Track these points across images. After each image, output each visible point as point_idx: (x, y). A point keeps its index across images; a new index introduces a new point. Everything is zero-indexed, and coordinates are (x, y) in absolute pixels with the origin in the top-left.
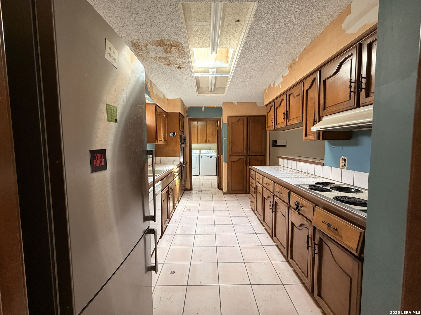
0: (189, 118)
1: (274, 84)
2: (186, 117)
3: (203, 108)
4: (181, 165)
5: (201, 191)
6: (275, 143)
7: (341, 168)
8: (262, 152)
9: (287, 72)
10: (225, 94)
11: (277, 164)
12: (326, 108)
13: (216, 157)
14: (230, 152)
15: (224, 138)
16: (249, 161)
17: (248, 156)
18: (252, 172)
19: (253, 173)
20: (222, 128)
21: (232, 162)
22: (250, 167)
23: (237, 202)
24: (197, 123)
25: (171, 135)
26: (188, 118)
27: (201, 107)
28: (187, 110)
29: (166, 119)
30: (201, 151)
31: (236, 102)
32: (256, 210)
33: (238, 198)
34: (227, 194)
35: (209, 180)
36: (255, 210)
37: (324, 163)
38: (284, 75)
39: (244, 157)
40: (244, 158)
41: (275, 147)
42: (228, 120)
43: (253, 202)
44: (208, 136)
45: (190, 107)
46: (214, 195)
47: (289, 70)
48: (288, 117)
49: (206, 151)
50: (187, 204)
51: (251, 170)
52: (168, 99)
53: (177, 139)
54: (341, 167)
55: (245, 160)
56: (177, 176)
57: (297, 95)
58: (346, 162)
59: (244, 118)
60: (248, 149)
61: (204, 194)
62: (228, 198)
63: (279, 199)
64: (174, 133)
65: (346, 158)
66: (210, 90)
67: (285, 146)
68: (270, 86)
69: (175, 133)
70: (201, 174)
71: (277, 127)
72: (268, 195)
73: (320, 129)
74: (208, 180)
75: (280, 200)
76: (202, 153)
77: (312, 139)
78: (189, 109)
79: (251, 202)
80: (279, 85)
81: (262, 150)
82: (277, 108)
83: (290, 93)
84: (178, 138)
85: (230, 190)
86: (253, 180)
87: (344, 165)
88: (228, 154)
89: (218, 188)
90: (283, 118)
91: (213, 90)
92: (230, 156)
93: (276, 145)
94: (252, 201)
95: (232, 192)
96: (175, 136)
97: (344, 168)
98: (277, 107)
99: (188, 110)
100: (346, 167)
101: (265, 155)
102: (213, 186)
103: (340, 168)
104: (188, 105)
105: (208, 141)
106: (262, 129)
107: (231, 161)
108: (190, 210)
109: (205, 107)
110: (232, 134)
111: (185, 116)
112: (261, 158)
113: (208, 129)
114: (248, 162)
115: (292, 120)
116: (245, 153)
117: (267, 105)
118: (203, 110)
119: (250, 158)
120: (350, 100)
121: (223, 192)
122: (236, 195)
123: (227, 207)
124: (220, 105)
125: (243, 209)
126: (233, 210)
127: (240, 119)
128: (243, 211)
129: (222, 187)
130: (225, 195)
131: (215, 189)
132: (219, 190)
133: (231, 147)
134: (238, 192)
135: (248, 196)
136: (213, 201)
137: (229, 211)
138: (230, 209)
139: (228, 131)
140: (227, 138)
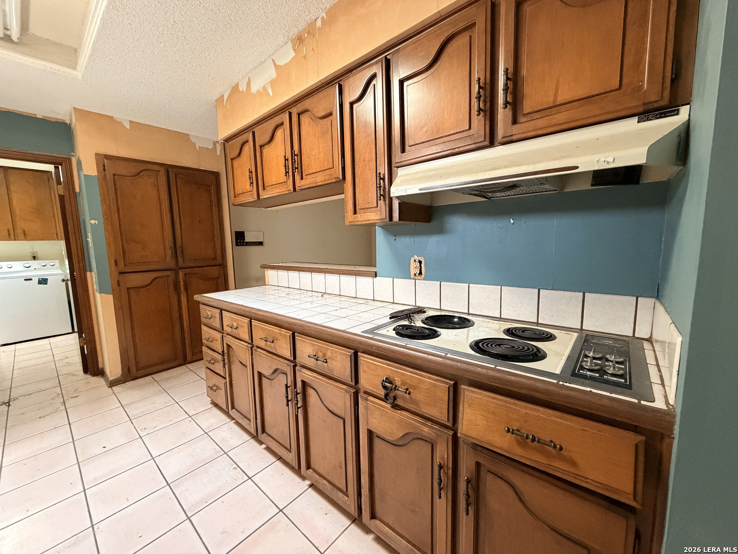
1: (249, 84)
5: (8, 403)
6: (240, 238)
7: (413, 279)
8: (215, 259)
9: (287, 55)
11: (261, 281)
12: (407, 148)
13: (63, 280)
14: (121, 263)
15: (93, 222)
16: (185, 281)
17: (180, 271)
18: (205, 311)
19: (209, 313)
20: (77, 190)
21: (132, 291)
22: (197, 297)
23: (163, 399)
31: (124, 116)
32: (233, 407)
33: (166, 385)
34: (124, 383)
35: (44, 353)
36: (228, 408)
37: (376, 272)
38: (281, 63)
39: (168, 273)
40: (169, 276)
41: (241, 245)
42: (102, 168)
43: (218, 388)
46: (70, 403)
47: (295, 50)
48: (299, 168)
49: (17, 265)
51: (202, 306)
54: (412, 276)
55: (171, 279)
57: (323, 114)
58: (422, 265)
59: (156, 168)
60: (176, 250)
61: (21, 412)
62: (128, 393)
63: (315, 375)
65: (422, 259)
67: (261, 243)
68: (235, 89)
71: (264, 195)
72: (274, 367)
73: (420, 190)
75: (320, 377)
77: (375, 218)
79: (211, 388)
80: (264, 88)
81: (215, 253)
82: (261, 146)
83: (300, 110)
85: (133, 369)
86: (212, 331)
87: (418, 272)
88: (114, 267)
89: (86, 371)
90: (286, 172)
92: (121, 273)
93: (243, 242)
94: (215, 385)
95: (141, 372)
97: (419, 277)
98: (262, 142)
100: (423, 276)
101: (223, 265)
102: (63, 371)
103: (410, 278)
105: (19, 232)
106: (211, 202)
107: (128, 288)
110: (121, 211)
112: (214, 271)
113: (14, 195)
114: (182, 284)
115: (309, 177)
116: (170, 262)
117: (228, 140)
119: (185, 274)
120: (471, 131)
121: (106, 379)
122: (153, 376)
123: (135, 427)
124: (59, 117)
125: (188, 415)
126: (156, 429)
127: (146, 170)
128: (191, 419)
129: (100, 366)
130: (116, 389)
131: (76, 377)
132: (91, 375)
133: (123, 249)
134: (160, 367)
135: (192, 371)
136: (69, 423)
137: (142, 439)
138: (145, 429)
139: (103, 200)
140: (104, 222)
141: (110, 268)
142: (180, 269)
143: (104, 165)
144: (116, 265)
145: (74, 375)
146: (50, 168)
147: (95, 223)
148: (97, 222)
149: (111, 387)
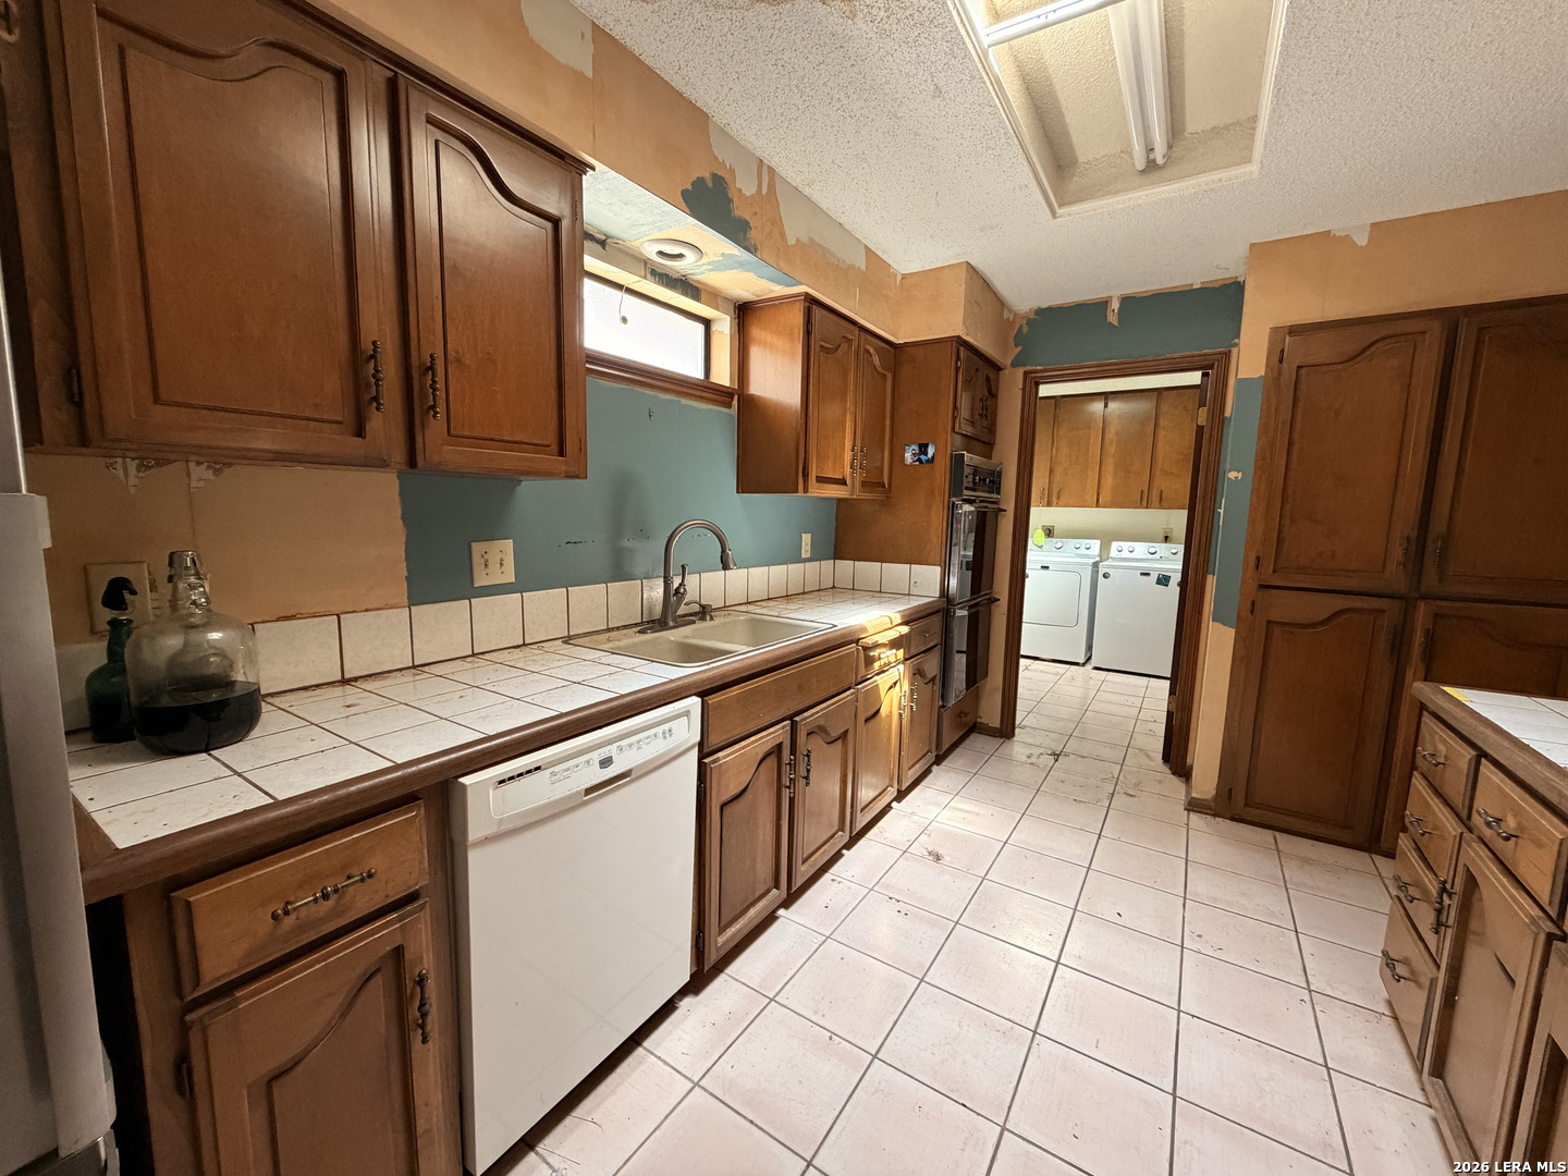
0: (1029, 368)
2: (1015, 364)
3: (1115, 305)
4: (948, 610)
5: (1056, 756)
10: (1253, 168)
13: (1177, 583)
14: (1268, 566)
15: (1236, 475)
17: (1421, 603)
19: (1441, 747)
20: (1228, 411)
21: (1275, 629)
22: (1421, 689)
23: (1272, 901)
24: (1106, 406)
25: (909, 457)
26: (1020, 372)
27: (1104, 304)
28: (1021, 327)
29: (889, 375)
30: (1115, 545)
34: (1215, 815)
35: (1131, 700)
39: (1375, 603)
40: (1382, 612)
42: (1278, 357)
44: (1157, 473)
45: (1040, 312)
46: (1119, 800)
49: (1141, 549)
50: (946, 813)
51: (1427, 719)
52: (904, 277)
53: (937, 475)
56: (901, 667)
60: (1425, 546)
61: (1063, 776)
62: (1211, 840)
64: (923, 448)
66: (1140, 164)
69: (926, 446)
70: (1094, 662)
74: (1122, 699)
76: (1113, 553)
78: (1030, 322)
79: (1389, 963)
84: (942, 472)
85: (1239, 797)
88: (1251, 572)
89: (1166, 758)
91: (1160, 161)
92: (1263, 587)
95: (1254, 813)
96: (928, 461)
99: (1025, 329)
102: (1140, 741)
104: (1025, 296)
105: (1155, 493)
107: (1269, 622)
108: (938, 858)
109: (1127, 301)
111: (1009, 362)
113: (1162, 433)
114: (1419, 638)
116: (1394, 575)
118: (1113, 319)
119: (1436, 616)
121: (1188, 792)
122: (1277, 834)
123: (1184, 917)
124: (1227, 275)
125: (1307, 981)
126: (1218, 954)
127: (1383, 339)
128: (1307, 998)
129: (1189, 761)
130: (1196, 819)
131: (1148, 760)
132: (1170, 769)
133: (1279, 533)
134: (1300, 824)
135: (1382, 878)
136: (1100, 835)
137: (1182, 952)
138: (1199, 936)
139: (1264, 428)
140: (1255, 473)
141: (1245, 572)
142: (1425, 597)
143: (1283, 350)
144: (1257, 567)
145: (1148, 756)
146: (1194, 378)
147: (1237, 478)
148: (1240, 475)
149: (1189, 810)
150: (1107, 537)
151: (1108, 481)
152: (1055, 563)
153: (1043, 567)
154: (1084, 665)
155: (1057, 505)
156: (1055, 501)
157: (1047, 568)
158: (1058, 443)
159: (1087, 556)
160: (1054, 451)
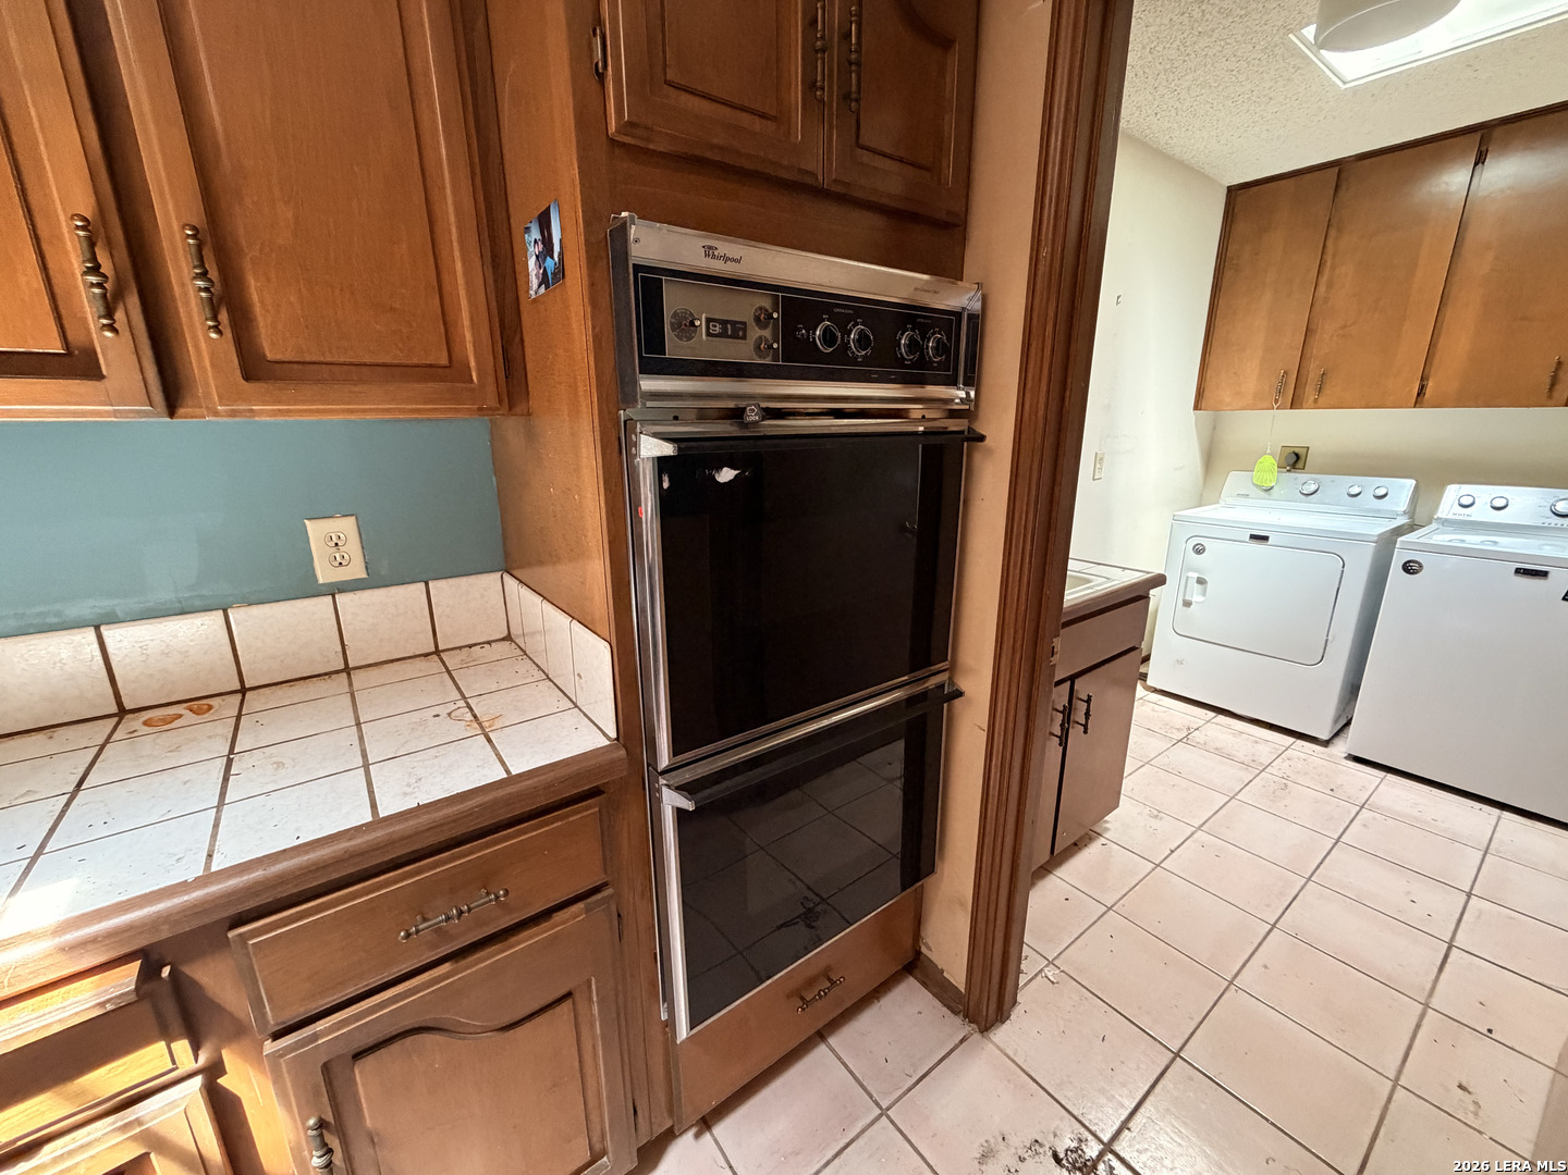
30: (1453, 491)
70: (1351, 743)
76: (1446, 509)
150: (1433, 474)
151: (1459, 345)
152: (1285, 530)
153: (1253, 537)
154: (1326, 743)
155: (1316, 405)
156: (1310, 392)
157: (1265, 538)
158: (1333, 268)
159: (1377, 514)
160: (1322, 289)
